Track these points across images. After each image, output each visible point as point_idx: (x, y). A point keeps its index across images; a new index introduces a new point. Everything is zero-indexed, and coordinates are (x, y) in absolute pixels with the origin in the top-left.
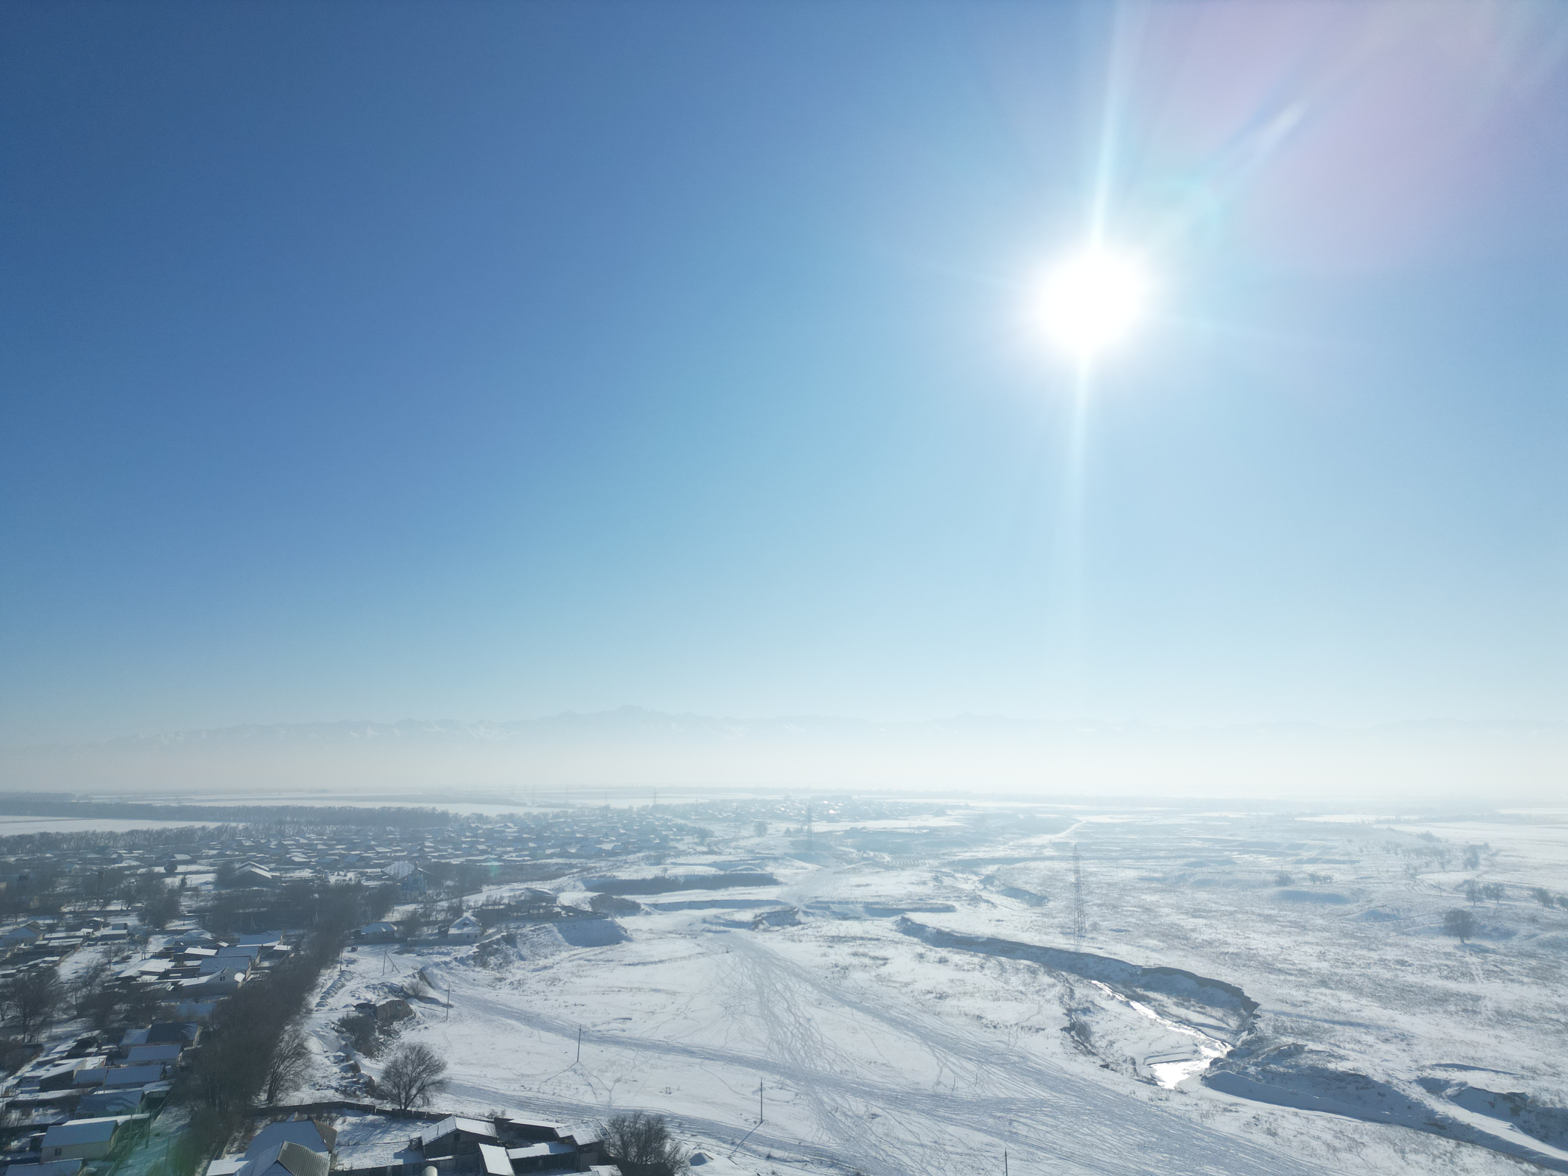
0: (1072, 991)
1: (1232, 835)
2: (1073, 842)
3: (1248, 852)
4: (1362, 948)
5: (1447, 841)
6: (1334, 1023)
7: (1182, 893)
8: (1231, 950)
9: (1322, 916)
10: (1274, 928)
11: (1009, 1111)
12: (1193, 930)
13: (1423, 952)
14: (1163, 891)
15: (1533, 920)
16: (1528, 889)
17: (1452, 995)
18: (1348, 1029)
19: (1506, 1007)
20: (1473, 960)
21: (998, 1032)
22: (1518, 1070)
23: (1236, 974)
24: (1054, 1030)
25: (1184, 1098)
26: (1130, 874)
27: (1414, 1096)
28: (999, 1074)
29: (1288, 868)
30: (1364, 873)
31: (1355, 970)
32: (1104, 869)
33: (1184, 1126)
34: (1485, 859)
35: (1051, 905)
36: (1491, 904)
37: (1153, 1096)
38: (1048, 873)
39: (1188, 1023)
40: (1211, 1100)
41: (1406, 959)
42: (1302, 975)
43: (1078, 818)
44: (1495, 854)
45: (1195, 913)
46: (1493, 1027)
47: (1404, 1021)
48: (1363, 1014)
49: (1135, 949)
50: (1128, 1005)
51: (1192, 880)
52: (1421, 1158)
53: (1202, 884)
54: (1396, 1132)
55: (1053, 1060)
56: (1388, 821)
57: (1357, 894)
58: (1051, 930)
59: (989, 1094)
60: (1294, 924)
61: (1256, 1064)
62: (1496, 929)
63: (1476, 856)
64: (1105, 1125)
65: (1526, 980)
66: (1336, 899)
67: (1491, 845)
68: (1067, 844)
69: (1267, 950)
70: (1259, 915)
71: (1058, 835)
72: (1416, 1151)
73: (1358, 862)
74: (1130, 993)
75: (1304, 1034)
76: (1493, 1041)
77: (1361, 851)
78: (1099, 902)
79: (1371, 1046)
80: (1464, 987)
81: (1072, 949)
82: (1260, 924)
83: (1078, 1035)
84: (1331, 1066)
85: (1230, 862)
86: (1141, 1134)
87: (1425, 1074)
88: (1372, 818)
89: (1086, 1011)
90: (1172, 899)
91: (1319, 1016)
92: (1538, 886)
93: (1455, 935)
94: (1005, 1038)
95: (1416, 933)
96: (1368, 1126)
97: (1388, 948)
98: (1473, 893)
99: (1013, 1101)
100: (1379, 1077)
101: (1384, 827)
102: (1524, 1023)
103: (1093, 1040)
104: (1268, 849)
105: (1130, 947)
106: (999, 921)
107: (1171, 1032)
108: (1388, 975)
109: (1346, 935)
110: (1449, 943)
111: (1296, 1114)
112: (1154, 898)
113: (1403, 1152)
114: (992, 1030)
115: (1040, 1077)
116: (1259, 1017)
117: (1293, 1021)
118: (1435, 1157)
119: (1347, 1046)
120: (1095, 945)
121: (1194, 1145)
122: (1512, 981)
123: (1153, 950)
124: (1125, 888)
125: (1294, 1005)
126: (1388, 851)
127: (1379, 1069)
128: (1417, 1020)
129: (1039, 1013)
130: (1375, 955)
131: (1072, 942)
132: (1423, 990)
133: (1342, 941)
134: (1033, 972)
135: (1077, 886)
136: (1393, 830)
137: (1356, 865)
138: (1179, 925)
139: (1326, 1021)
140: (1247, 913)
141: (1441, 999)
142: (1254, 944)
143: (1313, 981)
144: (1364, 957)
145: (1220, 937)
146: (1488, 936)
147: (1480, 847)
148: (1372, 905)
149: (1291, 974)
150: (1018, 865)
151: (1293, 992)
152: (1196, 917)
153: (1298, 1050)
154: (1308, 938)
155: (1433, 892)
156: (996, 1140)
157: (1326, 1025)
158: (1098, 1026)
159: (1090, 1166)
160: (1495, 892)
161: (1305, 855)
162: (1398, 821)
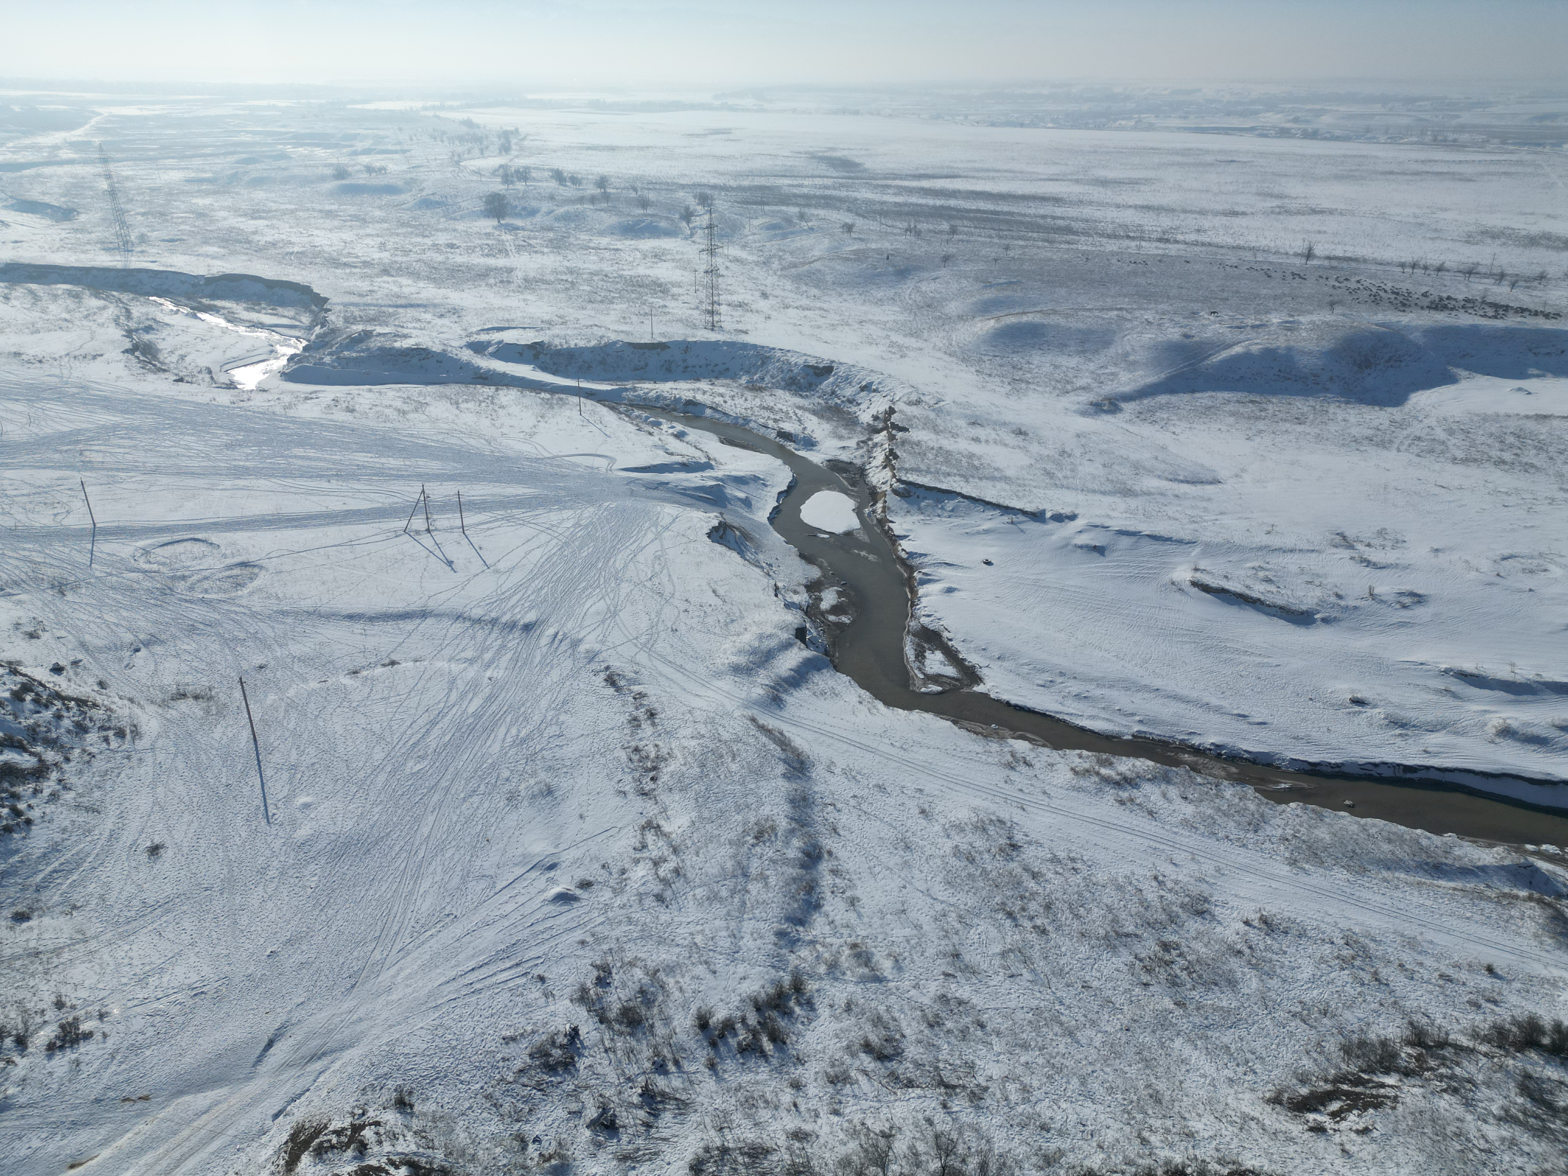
0: (128, 311)
1: (284, 126)
2: (97, 140)
3: (302, 145)
4: (417, 235)
5: (485, 127)
6: (397, 306)
7: (237, 193)
8: (296, 249)
9: (380, 208)
10: (336, 223)
11: (78, 442)
12: (255, 233)
13: (468, 234)
14: (215, 193)
15: (552, 198)
16: (548, 170)
17: (491, 270)
18: (409, 310)
19: (532, 275)
20: (507, 237)
21: (45, 366)
22: (540, 325)
23: (303, 272)
24: (115, 354)
25: (265, 396)
26: (175, 176)
27: (465, 358)
28: (56, 408)
29: (344, 160)
30: (415, 162)
31: (413, 257)
32: (141, 173)
33: (268, 420)
34: (516, 144)
35: (83, 218)
36: (520, 186)
37: (235, 399)
38: (71, 180)
39: (261, 326)
40: (292, 392)
41: (455, 242)
42: (365, 267)
43: (97, 110)
44: (524, 139)
45: (255, 214)
46: (522, 293)
47: (455, 297)
48: (421, 296)
49: (194, 259)
50: (195, 317)
51: (246, 178)
52: (471, 405)
53: (258, 182)
54: (451, 390)
55: (119, 384)
56: (434, 108)
57: (411, 183)
58: (89, 247)
59: (49, 431)
60: (355, 218)
61: (330, 354)
62: (524, 209)
63: (509, 142)
64: (189, 434)
65: (546, 250)
66: (391, 190)
67: (520, 130)
68: (89, 143)
69: (331, 246)
70: (321, 211)
71: (73, 133)
72: (467, 401)
73: (409, 151)
74: (195, 304)
75: (372, 320)
76: (522, 304)
77: (411, 139)
78: (142, 210)
79: (429, 323)
80: (501, 262)
81: (120, 265)
82: (322, 221)
83: (144, 354)
84: (397, 345)
85: (284, 156)
86: (227, 435)
87: (472, 339)
88: (418, 104)
89: (148, 329)
90: (227, 201)
91: (383, 303)
92: (555, 167)
93: (493, 217)
94: (57, 371)
95: (462, 218)
96: (430, 389)
97: (440, 234)
98: (507, 176)
99: (79, 432)
100: (437, 348)
101: (430, 113)
102: (544, 286)
103: (161, 357)
104: (322, 140)
105: (187, 257)
106: (16, 242)
107: (245, 337)
108: (440, 258)
109: (403, 225)
110: (488, 224)
111: (370, 391)
112: (207, 201)
113: (457, 403)
114: (38, 365)
115: (107, 403)
116: (330, 310)
117: (361, 310)
118: (481, 402)
119: (410, 325)
120: (146, 259)
121: (281, 434)
122: (536, 252)
123: (214, 257)
124: (172, 193)
125: (361, 295)
126: (435, 138)
127: (437, 341)
128: (465, 295)
129: (92, 339)
130: (428, 241)
131: (118, 258)
132: (469, 268)
133: (399, 231)
134: (77, 296)
135: (112, 193)
136: (438, 117)
137: (408, 154)
138: (239, 229)
139: (390, 306)
140: (308, 210)
141: (482, 275)
142: (318, 241)
143: (376, 271)
144: (419, 244)
145: (284, 237)
146: (518, 215)
147: (512, 132)
148: (424, 194)
149: (355, 267)
150: (27, 172)
151: (359, 284)
152: (256, 219)
153: (368, 335)
154: (369, 231)
155: (475, 178)
156: (68, 473)
157: (391, 310)
158: (164, 342)
159: (178, 474)
160: (523, 175)
161: (359, 146)
162: (442, 108)
